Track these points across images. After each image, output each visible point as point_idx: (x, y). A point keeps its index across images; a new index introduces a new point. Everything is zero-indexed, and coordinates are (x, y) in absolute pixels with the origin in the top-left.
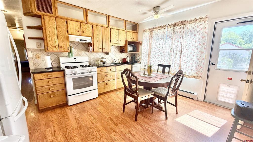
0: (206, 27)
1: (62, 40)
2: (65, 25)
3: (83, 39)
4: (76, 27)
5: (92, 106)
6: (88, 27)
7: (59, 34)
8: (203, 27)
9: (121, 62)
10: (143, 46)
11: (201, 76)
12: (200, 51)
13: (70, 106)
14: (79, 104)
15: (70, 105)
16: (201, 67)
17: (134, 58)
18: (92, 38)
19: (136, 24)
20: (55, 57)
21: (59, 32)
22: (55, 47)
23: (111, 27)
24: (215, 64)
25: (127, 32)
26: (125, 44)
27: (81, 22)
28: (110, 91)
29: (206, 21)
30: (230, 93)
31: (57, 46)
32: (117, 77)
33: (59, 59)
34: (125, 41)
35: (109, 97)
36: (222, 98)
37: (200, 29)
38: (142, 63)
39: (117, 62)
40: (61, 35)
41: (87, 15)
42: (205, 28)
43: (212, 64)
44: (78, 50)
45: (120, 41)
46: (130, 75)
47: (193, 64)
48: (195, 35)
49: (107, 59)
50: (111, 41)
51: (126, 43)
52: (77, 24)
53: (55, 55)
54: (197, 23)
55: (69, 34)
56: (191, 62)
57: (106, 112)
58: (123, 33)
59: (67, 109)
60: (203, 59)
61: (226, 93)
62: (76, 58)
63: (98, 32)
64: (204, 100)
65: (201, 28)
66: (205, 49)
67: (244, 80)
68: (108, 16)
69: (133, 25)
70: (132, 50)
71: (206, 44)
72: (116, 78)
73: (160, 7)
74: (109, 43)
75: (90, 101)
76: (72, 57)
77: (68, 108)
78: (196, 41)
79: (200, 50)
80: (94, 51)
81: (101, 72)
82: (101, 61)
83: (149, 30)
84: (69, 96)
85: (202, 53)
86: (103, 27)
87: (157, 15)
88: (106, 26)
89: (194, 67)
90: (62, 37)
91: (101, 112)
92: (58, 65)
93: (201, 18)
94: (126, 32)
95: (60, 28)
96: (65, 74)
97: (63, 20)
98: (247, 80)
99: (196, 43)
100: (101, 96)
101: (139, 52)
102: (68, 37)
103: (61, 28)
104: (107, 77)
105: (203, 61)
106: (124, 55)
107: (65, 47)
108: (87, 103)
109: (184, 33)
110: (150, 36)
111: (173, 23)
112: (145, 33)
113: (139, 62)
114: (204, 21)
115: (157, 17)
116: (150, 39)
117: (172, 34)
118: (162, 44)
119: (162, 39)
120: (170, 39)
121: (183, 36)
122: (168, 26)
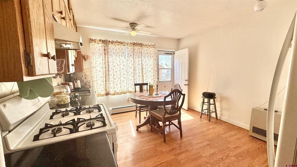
24: (158, 79)
54: (150, 48)
93: (152, 45)
109: (143, 54)
110: (105, 50)
111: (132, 43)
112: (95, 44)
113: (88, 86)
114: (154, 48)
115: (133, 33)
116: (105, 54)
117: (132, 52)
118: (123, 62)
119: (122, 56)
120: (131, 58)
121: (142, 56)
122: (127, 44)
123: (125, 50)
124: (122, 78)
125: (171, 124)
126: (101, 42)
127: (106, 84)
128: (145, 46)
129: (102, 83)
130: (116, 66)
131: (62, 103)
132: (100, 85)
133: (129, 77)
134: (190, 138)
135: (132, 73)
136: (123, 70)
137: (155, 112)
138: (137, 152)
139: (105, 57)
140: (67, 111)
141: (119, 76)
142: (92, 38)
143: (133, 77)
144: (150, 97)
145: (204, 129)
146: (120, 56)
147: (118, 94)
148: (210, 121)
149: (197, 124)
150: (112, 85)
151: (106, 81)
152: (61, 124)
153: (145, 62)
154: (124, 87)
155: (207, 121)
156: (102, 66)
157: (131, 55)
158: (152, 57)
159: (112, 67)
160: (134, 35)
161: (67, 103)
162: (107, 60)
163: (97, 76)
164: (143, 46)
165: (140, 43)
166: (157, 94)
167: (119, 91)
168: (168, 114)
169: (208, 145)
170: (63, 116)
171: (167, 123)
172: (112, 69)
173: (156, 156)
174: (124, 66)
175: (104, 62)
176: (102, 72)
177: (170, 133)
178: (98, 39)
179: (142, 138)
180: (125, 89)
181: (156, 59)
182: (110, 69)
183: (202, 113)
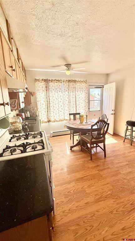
98: (114, 114)
109: (76, 89)
110: (46, 87)
111: (67, 80)
112: (39, 83)
113: (35, 115)
114: (86, 84)
115: (68, 73)
116: (47, 90)
117: (67, 88)
118: (60, 96)
119: (59, 91)
120: (67, 92)
121: (75, 91)
122: (63, 81)
123: (62, 86)
124: (60, 109)
125: (97, 147)
126: (43, 81)
127: (48, 114)
128: (78, 82)
129: (45, 113)
130: (55, 100)
131: (17, 130)
132: (44, 114)
133: (65, 108)
134: (113, 158)
135: (67, 105)
136: (61, 103)
137: (85, 136)
138: (70, 166)
139: (47, 93)
140: (20, 136)
141: (58, 108)
142: (36, 78)
143: (69, 108)
144: (81, 125)
145: (126, 152)
146: (58, 92)
147: (57, 121)
148: (131, 145)
149: (120, 147)
150: (52, 114)
151: (48, 112)
152: (16, 146)
153: (78, 96)
154: (62, 116)
155: (129, 145)
156: (44, 100)
157: (66, 91)
158: (84, 91)
159: (52, 100)
160: (68, 74)
161: (20, 129)
162: (48, 95)
163: (42, 108)
164: (76, 82)
165: (73, 79)
166: (87, 123)
167: (58, 119)
168: (94, 139)
169: (127, 164)
170: (17, 140)
171: (95, 145)
172: (52, 102)
173: (84, 170)
174: (61, 99)
175: (46, 97)
176: (44, 105)
177: (96, 153)
178: (41, 78)
179: (74, 155)
180: (62, 118)
181: (87, 92)
182: (51, 102)
183: (125, 138)
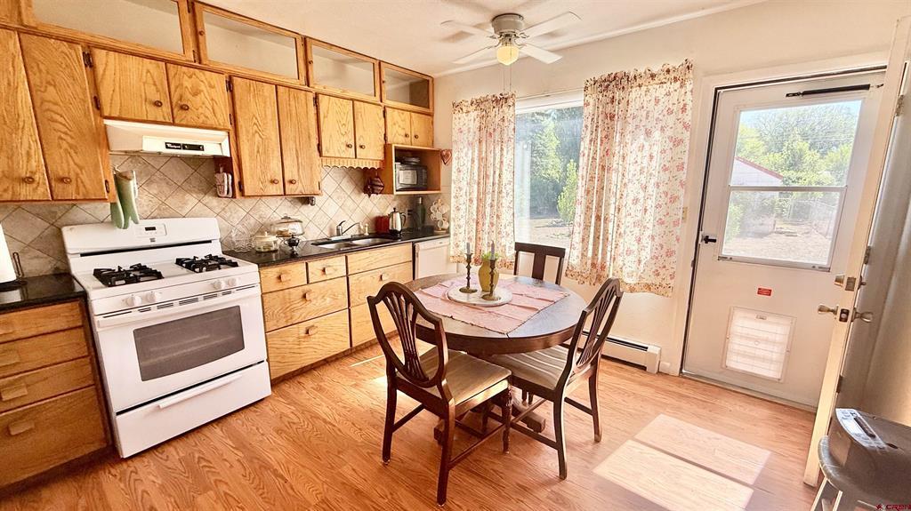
0: (685, 105)
1: (65, 145)
2: (81, 71)
3: (181, 142)
4: (144, 83)
5: (241, 445)
6: (209, 83)
7: (49, 114)
8: (676, 103)
9: (367, 234)
10: (453, 166)
11: (672, 283)
12: (666, 194)
13: (130, 462)
14: (174, 443)
15: (125, 457)
16: (670, 254)
17: (420, 212)
18: (232, 135)
19: (425, 77)
20: (36, 227)
21: (47, 105)
22: (29, 180)
23: (318, 88)
24: (715, 241)
25: (388, 110)
26: (382, 158)
27: (167, 62)
28: (325, 360)
29: (687, 83)
30: (767, 341)
31: (40, 177)
32: (351, 300)
33: (59, 236)
34: (381, 148)
35: (320, 389)
36: (740, 359)
37: (665, 112)
38: (452, 232)
39: (354, 232)
40: (56, 121)
41: (199, 30)
42: (684, 109)
43: (707, 240)
44: (166, 189)
45: (361, 147)
46: (411, 310)
47: (644, 241)
48: (648, 133)
49: (304, 224)
50: (319, 145)
51: (385, 156)
52: (148, 71)
53: (38, 215)
54: (655, 86)
55: (106, 114)
56: (636, 230)
57: (309, 472)
58: (371, 115)
59: (110, 482)
60: (676, 224)
61: (751, 343)
62: (154, 229)
63: (258, 107)
64: (681, 369)
65: (669, 109)
66: (682, 185)
67: (829, 311)
68: (305, 39)
69: (414, 81)
70: (409, 182)
71: (685, 166)
72: (349, 305)
73: (520, 16)
74: (310, 158)
75: (231, 420)
76: (131, 222)
77: (116, 470)
78: (651, 157)
79: (666, 190)
80: (243, 195)
81: (279, 287)
82: (281, 234)
83: (474, 107)
84: (118, 414)
85: (674, 199)
86: (281, 89)
87: (508, 47)
88: (294, 82)
89: (648, 250)
90: (65, 130)
91: (282, 477)
92: (59, 264)
93: (668, 71)
94: (384, 112)
95: (51, 89)
96: (92, 315)
97: (64, 47)
98: (842, 311)
99: (653, 163)
100: (285, 387)
101: (439, 190)
102: (102, 133)
103: (55, 86)
104: (309, 305)
105: (678, 231)
106: (378, 205)
107: (84, 177)
108: (217, 430)
112: (461, 116)
114: (678, 83)
160: (507, 63)
